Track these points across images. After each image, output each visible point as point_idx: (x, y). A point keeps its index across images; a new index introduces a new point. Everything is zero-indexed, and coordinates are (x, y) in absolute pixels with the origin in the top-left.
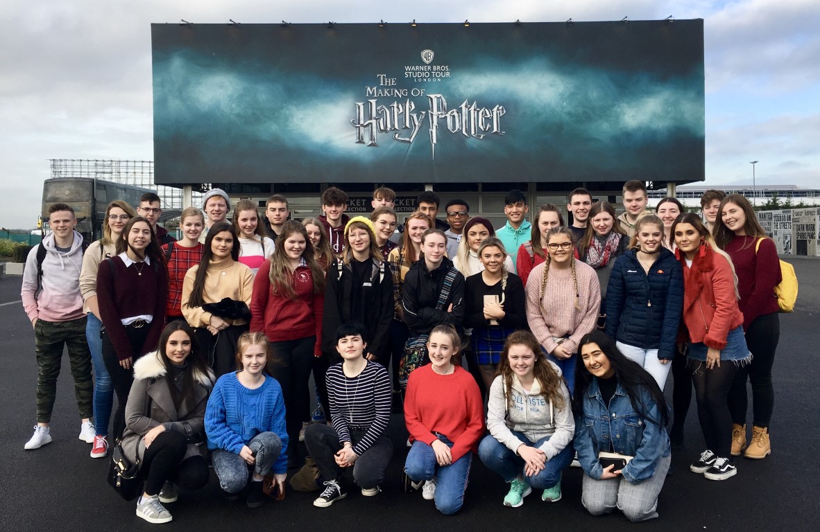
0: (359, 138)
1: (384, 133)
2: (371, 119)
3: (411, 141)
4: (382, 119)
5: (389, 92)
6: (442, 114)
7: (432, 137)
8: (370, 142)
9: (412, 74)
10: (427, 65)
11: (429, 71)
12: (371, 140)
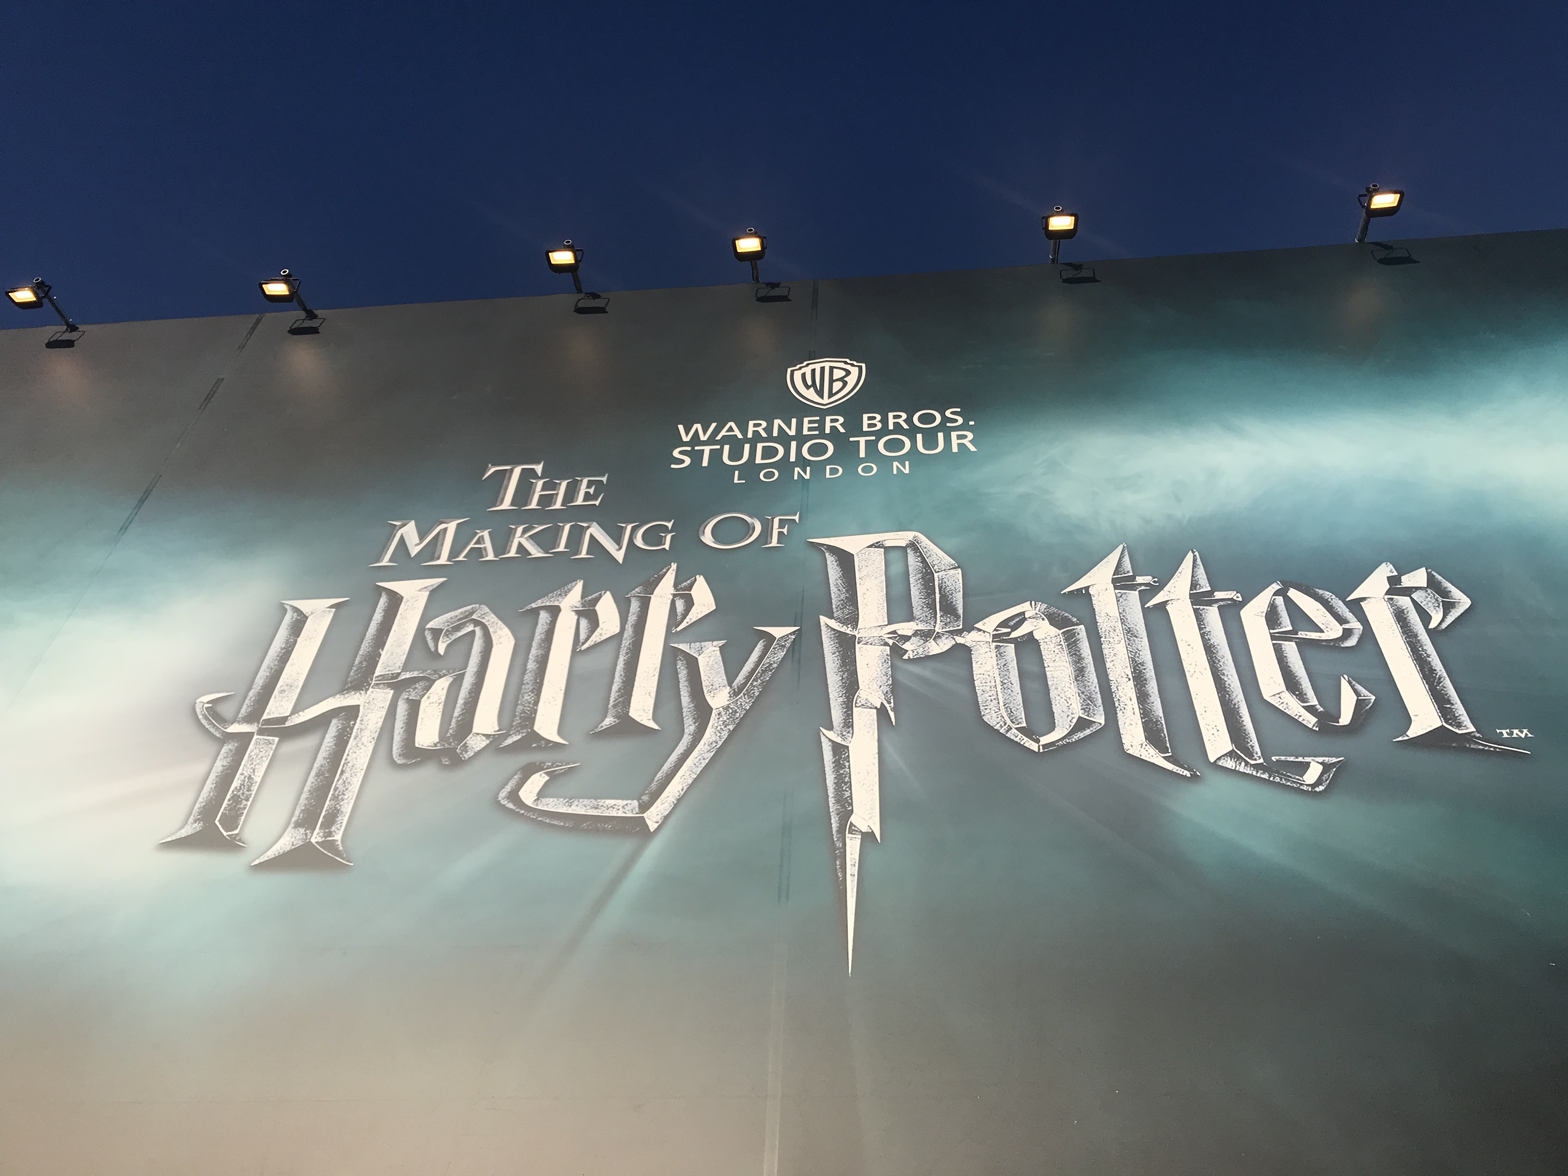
0: (208, 812)
1: (428, 772)
2: (361, 683)
3: (653, 817)
4: (441, 686)
5: (546, 540)
6: (926, 635)
7: (843, 781)
8: (289, 840)
9: (716, 455)
10: (822, 413)
11: (834, 435)
12: (307, 821)
